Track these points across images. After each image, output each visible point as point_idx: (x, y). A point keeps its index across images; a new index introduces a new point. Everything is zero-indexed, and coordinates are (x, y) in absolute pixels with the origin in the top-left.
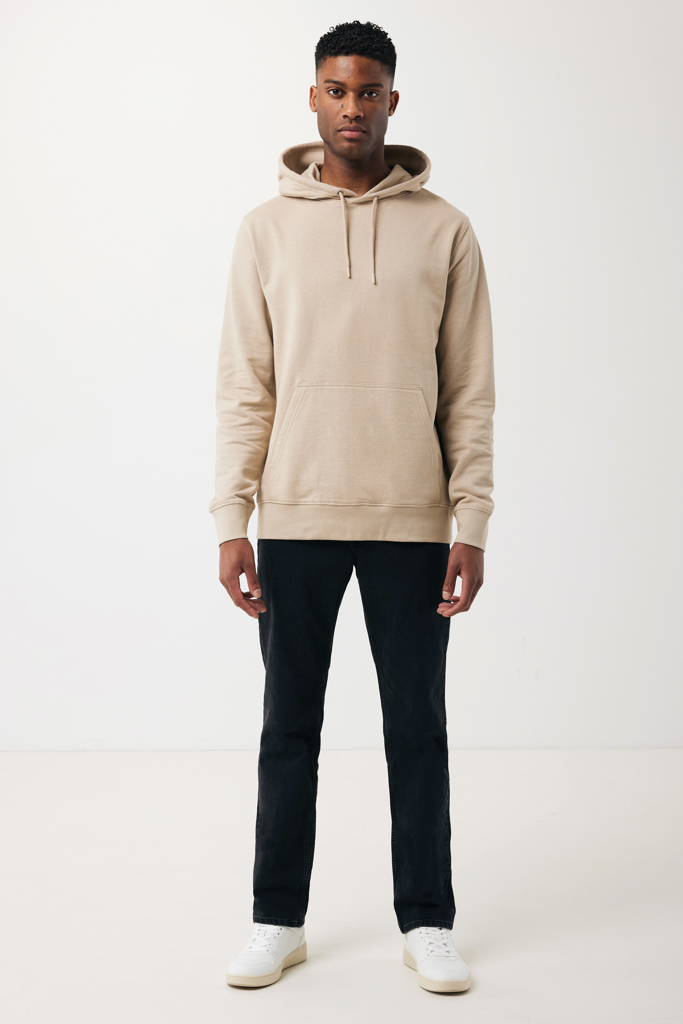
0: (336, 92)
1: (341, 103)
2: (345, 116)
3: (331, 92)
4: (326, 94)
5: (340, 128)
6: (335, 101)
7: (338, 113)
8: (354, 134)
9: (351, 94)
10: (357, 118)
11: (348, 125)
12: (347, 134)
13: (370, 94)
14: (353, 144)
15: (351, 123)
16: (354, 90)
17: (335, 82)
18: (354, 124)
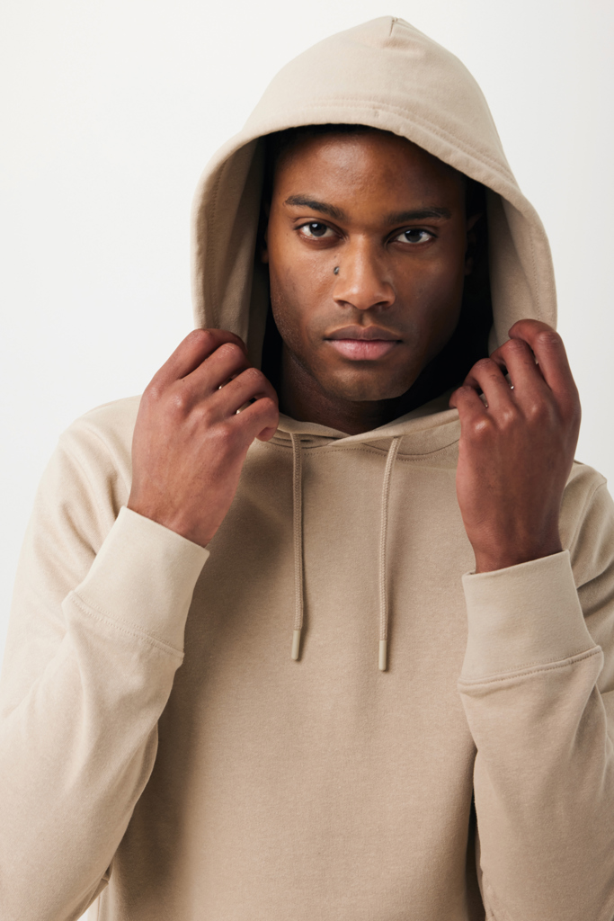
0: (319, 228)
1: (332, 263)
2: (342, 303)
3: (306, 230)
4: (293, 234)
5: (331, 330)
6: (320, 254)
7: (325, 287)
8: (371, 351)
9: (359, 241)
10: (376, 310)
11: (349, 325)
12: (348, 348)
13: (414, 234)
14: (366, 374)
15: (360, 321)
16: (368, 230)
17: (316, 206)
18: (369, 323)
